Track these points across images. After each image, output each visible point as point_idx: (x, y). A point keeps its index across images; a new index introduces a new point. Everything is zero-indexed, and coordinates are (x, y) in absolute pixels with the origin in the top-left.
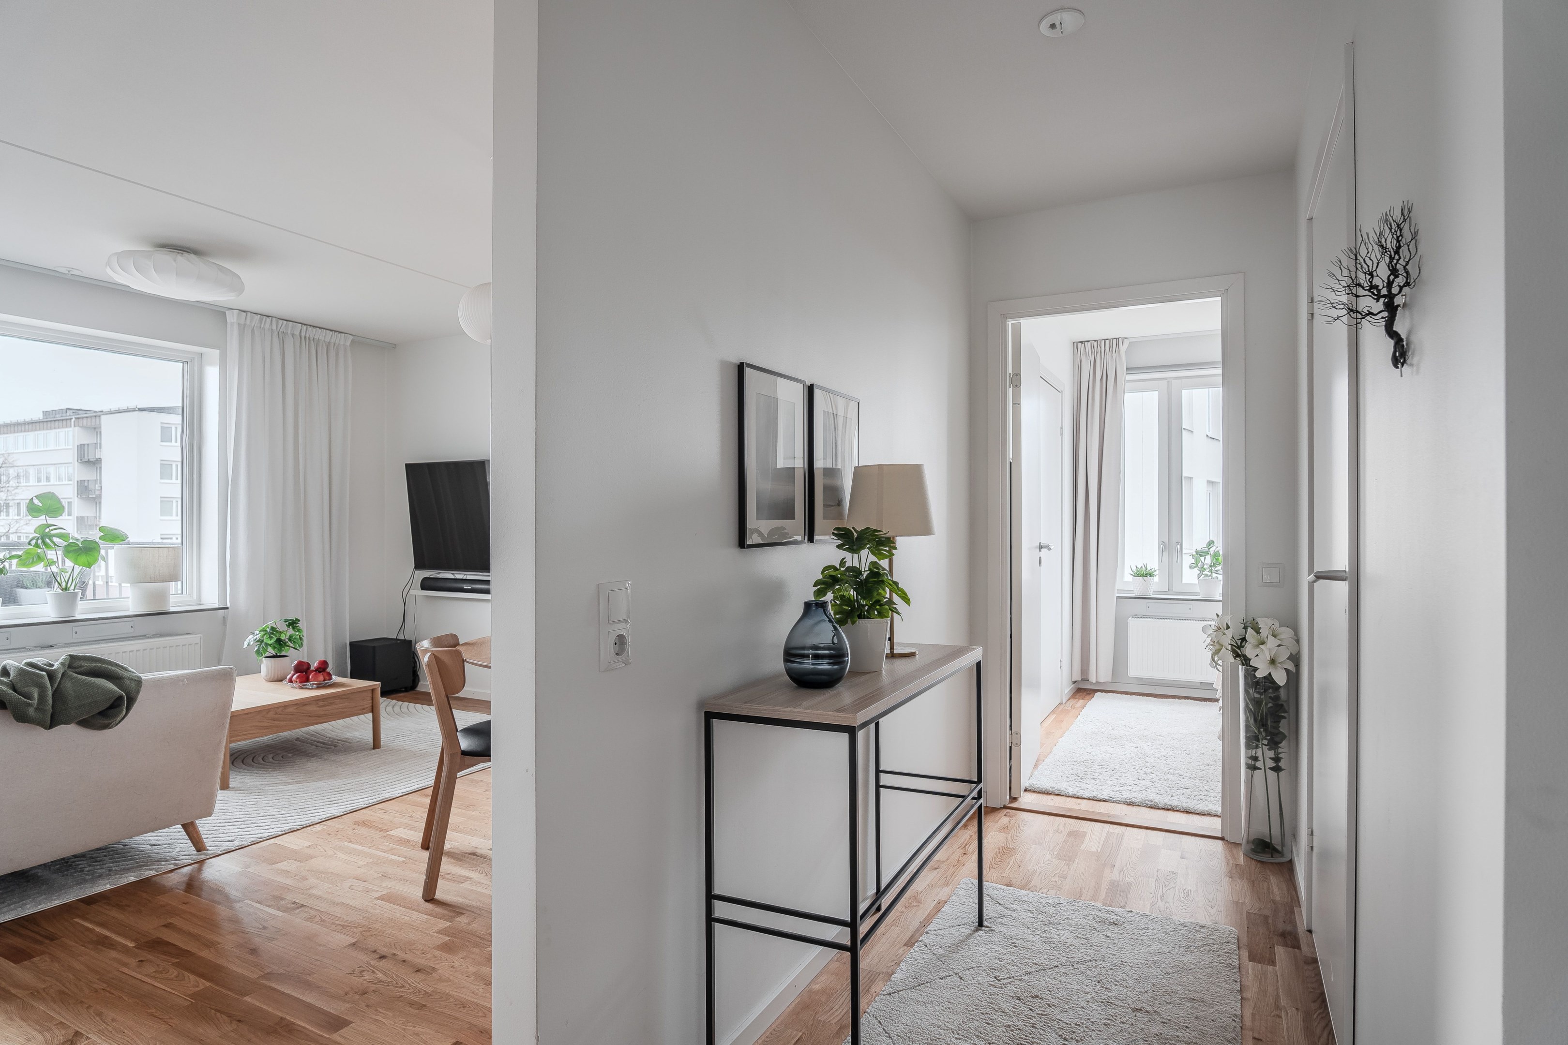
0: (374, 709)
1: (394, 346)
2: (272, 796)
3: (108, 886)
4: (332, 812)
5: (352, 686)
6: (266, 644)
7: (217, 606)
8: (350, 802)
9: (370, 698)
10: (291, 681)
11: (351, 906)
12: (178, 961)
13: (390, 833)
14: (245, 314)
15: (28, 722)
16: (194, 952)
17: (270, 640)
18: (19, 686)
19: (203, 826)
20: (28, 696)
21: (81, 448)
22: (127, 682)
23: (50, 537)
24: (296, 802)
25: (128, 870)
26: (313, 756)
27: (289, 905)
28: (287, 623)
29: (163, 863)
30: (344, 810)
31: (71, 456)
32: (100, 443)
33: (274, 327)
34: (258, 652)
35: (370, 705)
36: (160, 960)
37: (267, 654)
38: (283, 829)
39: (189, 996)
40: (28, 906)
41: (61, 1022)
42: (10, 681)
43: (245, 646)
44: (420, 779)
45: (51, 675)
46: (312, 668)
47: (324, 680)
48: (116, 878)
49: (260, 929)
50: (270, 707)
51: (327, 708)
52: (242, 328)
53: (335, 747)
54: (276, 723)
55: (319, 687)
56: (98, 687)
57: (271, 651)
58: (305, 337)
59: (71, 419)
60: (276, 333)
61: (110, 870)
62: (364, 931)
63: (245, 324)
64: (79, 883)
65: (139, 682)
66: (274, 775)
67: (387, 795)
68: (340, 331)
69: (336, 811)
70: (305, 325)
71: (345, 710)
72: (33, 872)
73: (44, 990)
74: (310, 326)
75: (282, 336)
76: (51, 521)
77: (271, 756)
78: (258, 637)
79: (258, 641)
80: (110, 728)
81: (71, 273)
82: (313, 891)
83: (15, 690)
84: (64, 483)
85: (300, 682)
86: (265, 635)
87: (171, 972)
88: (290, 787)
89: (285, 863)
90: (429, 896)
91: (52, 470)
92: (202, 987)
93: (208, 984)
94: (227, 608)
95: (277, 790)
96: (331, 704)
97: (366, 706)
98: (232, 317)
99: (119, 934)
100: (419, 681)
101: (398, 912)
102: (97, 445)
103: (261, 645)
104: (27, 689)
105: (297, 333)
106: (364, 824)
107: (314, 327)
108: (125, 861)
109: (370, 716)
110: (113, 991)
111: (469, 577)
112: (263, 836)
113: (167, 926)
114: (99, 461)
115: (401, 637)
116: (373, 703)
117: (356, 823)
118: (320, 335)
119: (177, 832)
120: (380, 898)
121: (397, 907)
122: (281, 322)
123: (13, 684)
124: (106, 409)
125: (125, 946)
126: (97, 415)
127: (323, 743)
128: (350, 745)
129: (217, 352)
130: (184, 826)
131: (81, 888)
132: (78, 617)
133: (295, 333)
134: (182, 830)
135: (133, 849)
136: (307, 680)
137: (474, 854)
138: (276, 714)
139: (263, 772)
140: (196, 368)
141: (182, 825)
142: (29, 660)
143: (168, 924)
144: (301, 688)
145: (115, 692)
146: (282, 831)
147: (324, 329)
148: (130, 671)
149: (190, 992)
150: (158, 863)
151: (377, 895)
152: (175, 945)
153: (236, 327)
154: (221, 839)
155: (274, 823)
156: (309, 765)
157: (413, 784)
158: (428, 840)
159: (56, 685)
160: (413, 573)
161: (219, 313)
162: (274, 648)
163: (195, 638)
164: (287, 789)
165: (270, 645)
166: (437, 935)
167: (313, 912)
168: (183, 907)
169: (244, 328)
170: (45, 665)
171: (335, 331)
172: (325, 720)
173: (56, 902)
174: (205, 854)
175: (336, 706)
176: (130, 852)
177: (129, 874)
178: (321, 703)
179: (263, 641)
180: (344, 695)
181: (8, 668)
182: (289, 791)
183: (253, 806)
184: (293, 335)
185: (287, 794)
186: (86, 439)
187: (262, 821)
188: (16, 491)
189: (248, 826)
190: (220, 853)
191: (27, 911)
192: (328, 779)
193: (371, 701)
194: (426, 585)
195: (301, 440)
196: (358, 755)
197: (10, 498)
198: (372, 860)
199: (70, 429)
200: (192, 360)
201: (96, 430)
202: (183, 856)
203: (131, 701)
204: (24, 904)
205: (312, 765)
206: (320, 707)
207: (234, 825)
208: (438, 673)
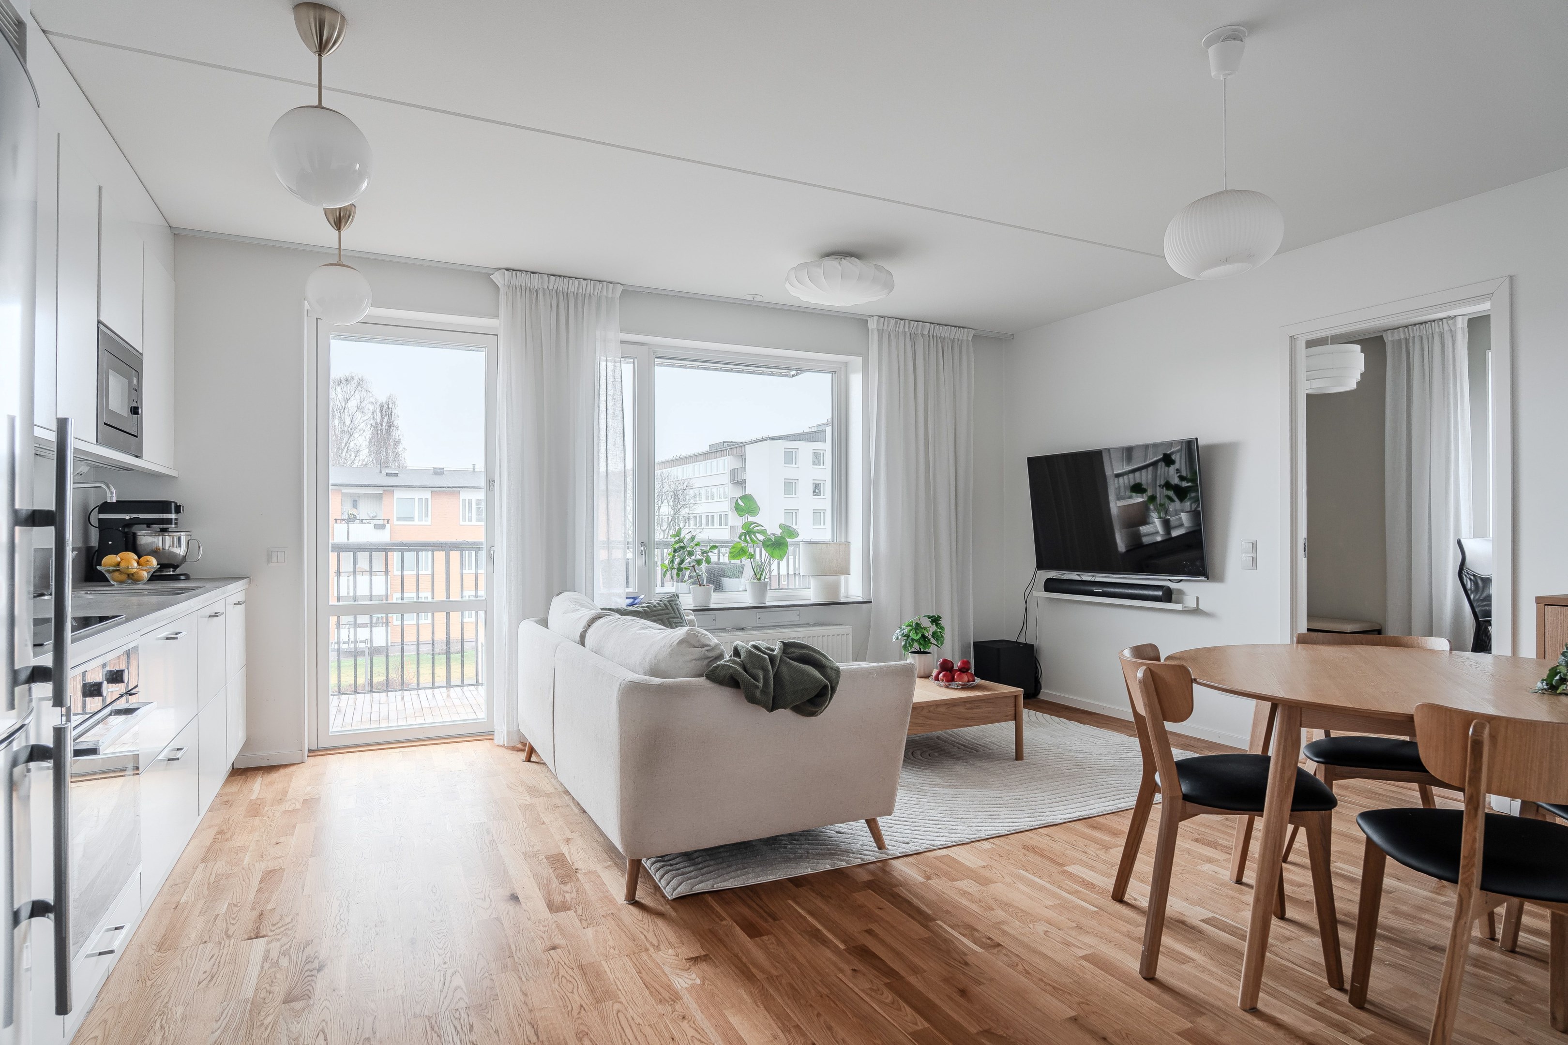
0: (1017, 717)
1: (1012, 336)
2: (931, 798)
3: (809, 870)
4: (997, 828)
5: (997, 691)
6: (912, 639)
7: (861, 600)
8: (1012, 820)
9: (1012, 705)
10: (937, 679)
11: (1055, 961)
12: (889, 981)
13: (1067, 868)
14: (883, 319)
15: (756, 704)
16: (903, 975)
17: (917, 636)
18: (748, 666)
19: (882, 822)
20: (756, 678)
21: (733, 472)
22: (829, 671)
23: (754, 533)
24: (957, 809)
25: (823, 856)
26: (958, 759)
27: (984, 940)
28: (930, 620)
29: (851, 855)
30: (1008, 828)
31: (726, 479)
32: (745, 468)
33: (907, 330)
34: (905, 647)
35: (1013, 712)
36: (873, 975)
37: (913, 650)
38: (953, 839)
39: (910, 1034)
40: (750, 876)
41: (798, 1025)
42: (742, 661)
43: (894, 640)
44: (1079, 805)
45: (772, 659)
46: (956, 668)
47: (968, 681)
48: (814, 863)
49: (962, 964)
50: (924, 705)
51: (974, 711)
52: (881, 333)
53: (977, 751)
54: (929, 721)
55: (964, 688)
56: (808, 675)
57: (916, 646)
58: (933, 336)
59: (727, 450)
60: (908, 335)
61: (808, 853)
62: (1082, 1003)
63: (883, 329)
64: (787, 860)
65: (837, 671)
66: (927, 774)
67: (1050, 820)
68: (964, 326)
69: (1000, 828)
70: (933, 324)
71: (991, 715)
72: (754, 843)
73: (777, 977)
74: (937, 324)
75: (913, 337)
76: (751, 519)
77: (919, 752)
78: (906, 631)
79: (905, 636)
80: (816, 716)
81: (755, 299)
82: (1004, 927)
83: (746, 670)
84: (722, 500)
85: (947, 681)
86: (911, 630)
87: (885, 995)
88: (946, 791)
89: (965, 882)
90: (1149, 973)
91: (715, 490)
92: (920, 1027)
93: (927, 1025)
94: (870, 602)
95: (934, 792)
96: (978, 707)
97: (1010, 713)
98: (873, 324)
99: (829, 930)
100: (1041, 688)
101: (1116, 986)
102: (744, 469)
103: (907, 640)
104: (755, 671)
105: (926, 332)
106: (1033, 850)
107: (940, 325)
108: (818, 844)
109: (1012, 724)
110: (838, 1003)
111: (1097, 579)
112: (936, 844)
113: (870, 932)
114: (744, 481)
115: (1022, 640)
116: (1015, 710)
117: (1026, 847)
118: (945, 332)
119: (861, 826)
120: (1085, 958)
121: (1110, 977)
122: (912, 323)
123: (744, 665)
124: (748, 440)
125: (836, 947)
126: (742, 445)
127: (964, 746)
128: (990, 751)
129: (859, 360)
130: (868, 821)
131: (788, 866)
132: (768, 604)
133: (924, 333)
134: (866, 825)
135: (822, 832)
136: (953, 680)
137: (1183, 923)
138: (929, 712)
139: (916, 769)
140: (842, 377)
141: (866, 820)
142: (753, 643)
143: (870, 929)
144: (947, 687)
145: (821, 681)
146: (952, 842)
147: (949, 326)
148: (830, 660)
149: (911, 1030)
150: (847, 854)
151: (1081, 953)
152: (882, 959)
153: (876, 332)
154: (897, 838)
155: (941, 831)
156: (958, 768)
157: (1074, 810)
158: (1121, 891)
159: (775, 670)
160: (1035, 574)
161: (860, 321)
162: (920, 644)
163: (846, 629)
164: (944, 792)
165: (916, 641)
166: (1176, 1036)
167: (1014, 958)
168: (877, 911)
169: (883, 332)
170: (766, 649)
171: (959, 327)
172: (971, 724)
173: (771, 877)
174: (885, 854)
175: (981, 710)
176: (820, 836)
177: (824, 861)
178: (968, 705)
179: (909, 636)
180: (990, 699)
181: (739, 648)
182: (947, 796)
183: (917, 806)
184: (923, 335)
185: (946, 799)
186: (737, 465)
187: (930, 826)
188: (695, 507)
189: (918, 828)
190: (899, 855)
191: (750, 881)
192: (980, 788)
193: (1014, 708)
194: (1051, 586)
195: (930, 440)
196: (1003, 765)
197: (691, 512)
198: (1059, 902)
199: (726, 457)
200: (840, 368)
201: (742, 457)
202: (866, 850)
203: (833, 690)
204: (746, 872)
205: (961, 769)
206: (967, 709)
207: (905, 825)
208: (1155, 693)
